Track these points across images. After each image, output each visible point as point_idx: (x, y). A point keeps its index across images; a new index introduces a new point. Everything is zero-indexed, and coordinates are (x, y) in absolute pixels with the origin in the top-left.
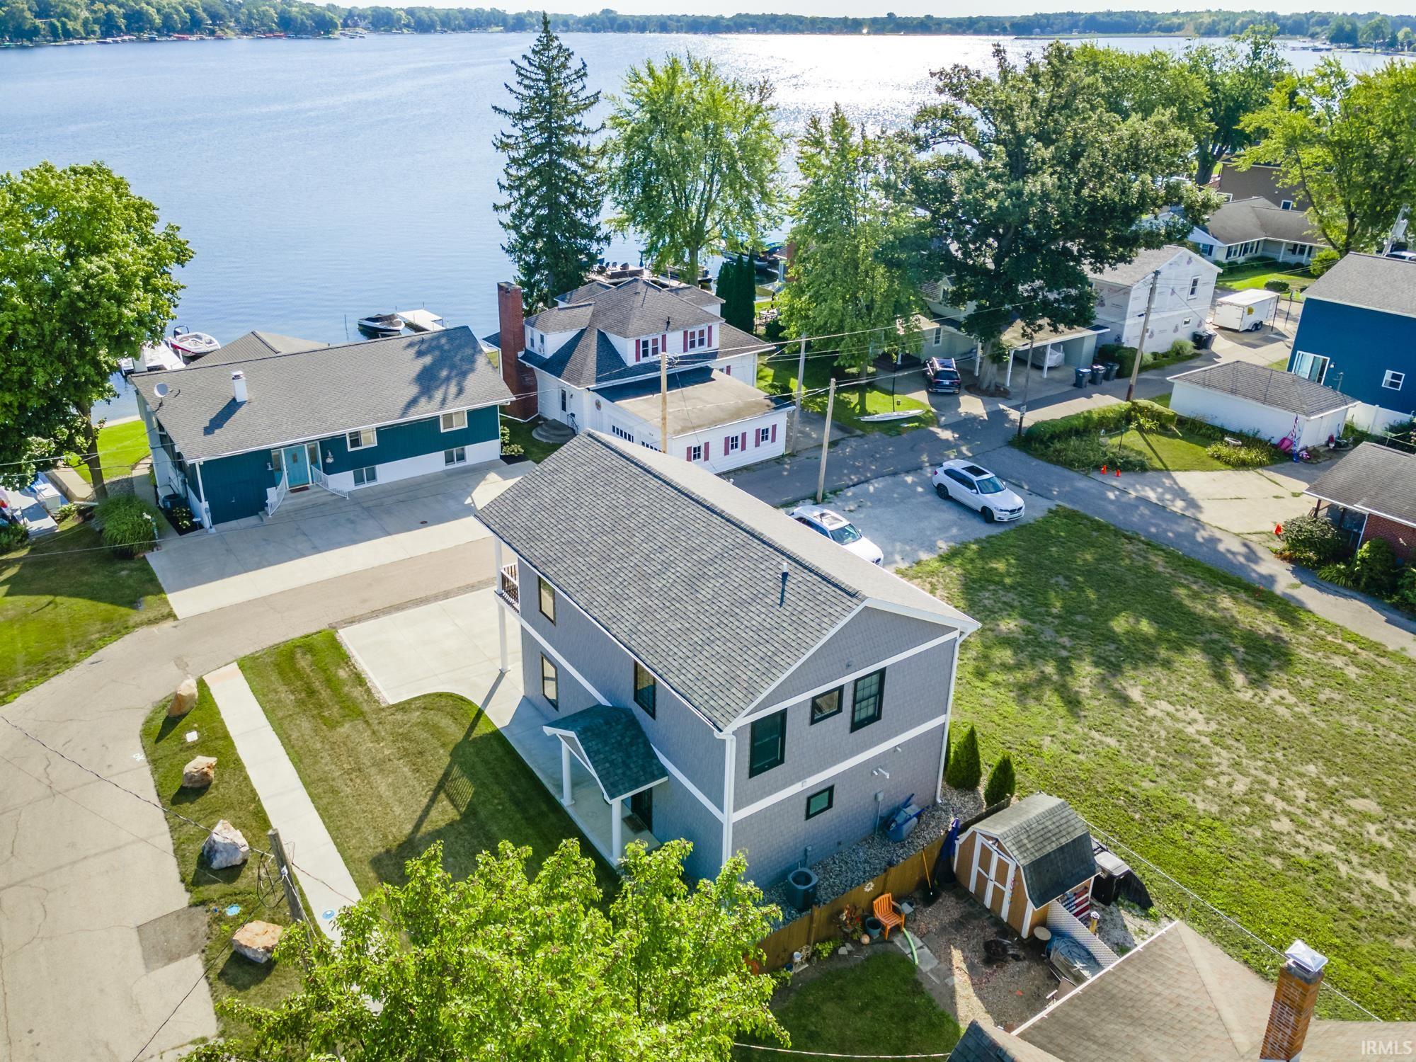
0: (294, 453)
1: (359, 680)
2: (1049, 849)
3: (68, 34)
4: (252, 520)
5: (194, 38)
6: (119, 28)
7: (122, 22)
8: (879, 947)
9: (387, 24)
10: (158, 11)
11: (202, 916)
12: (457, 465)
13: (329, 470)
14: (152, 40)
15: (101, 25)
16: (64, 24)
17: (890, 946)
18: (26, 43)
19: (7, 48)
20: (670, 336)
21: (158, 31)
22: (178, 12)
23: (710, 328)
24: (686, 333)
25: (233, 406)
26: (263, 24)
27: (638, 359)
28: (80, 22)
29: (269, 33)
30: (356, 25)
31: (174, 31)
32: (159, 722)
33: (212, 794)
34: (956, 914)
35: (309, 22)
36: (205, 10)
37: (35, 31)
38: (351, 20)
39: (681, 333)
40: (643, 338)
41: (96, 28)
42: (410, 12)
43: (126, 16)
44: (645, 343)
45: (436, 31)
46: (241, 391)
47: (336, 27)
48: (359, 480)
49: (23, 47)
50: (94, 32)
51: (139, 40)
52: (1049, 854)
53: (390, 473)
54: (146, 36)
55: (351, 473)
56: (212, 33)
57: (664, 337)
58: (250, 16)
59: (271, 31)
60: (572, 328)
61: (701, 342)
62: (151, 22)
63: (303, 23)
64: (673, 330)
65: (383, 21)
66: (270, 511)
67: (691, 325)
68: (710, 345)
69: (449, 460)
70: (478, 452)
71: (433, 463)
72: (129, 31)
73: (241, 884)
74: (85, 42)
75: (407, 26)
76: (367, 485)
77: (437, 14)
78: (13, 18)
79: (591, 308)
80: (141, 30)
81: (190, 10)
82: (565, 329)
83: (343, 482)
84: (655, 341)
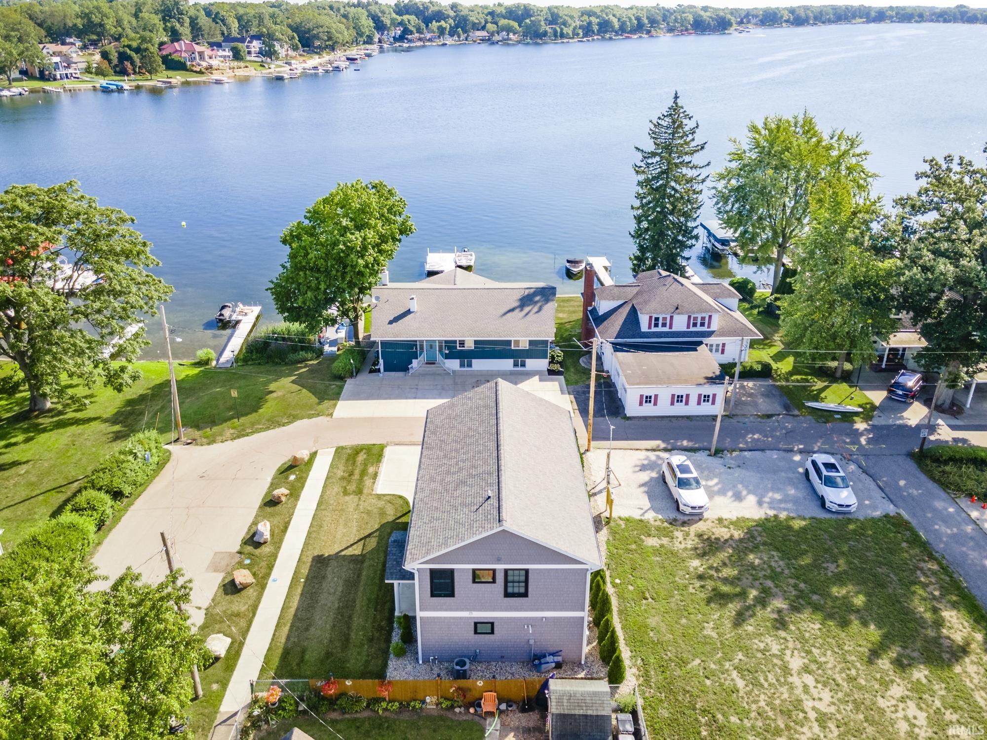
0: (431, 344)
1: (375, 475)
2: (577, 712)
3: (562, 36)
4: (401, 374)
5: (636, 37)
6: (593, 31)
7: (596, 28)
8: (477, 718)
9: (772, 20)
10: (619, 20)
11: (237, 558)
12: (520, 369)
13: (447, 357)
14: (611, 38)
15: (583, 30)
16: (562, 29)
17: (482, 721)
18: (539, 41)
19: (528, 44)
20: (676, 317)
21: (616, 32)
22: (630, 19)
23: (710, 317)
24: (689, 317)
25: (408, 312)
26: (682, 25)
27: (650, 327)
28: (571, 28)
29: (684, 31)
30: (749, 22)
31: (625, 32)
32: (286, 466)
33: (279, 507)
34: (531, 724)
35: (712, 23)
36: (648, 18)
37: (545, 34)
38: (746, 18)
39: (686, 317)
40: (654, 316)
41: (580, 32)
42: (792, 11)
43: (599, 24)
44: (657, 319)
45: (808, 24)
46: (414, 306)
47: (730, 24)
48: (462, 365)
49: (537, 44)
50: (578, 34)
51: (603, 38)
52: (575, 715)
53: (479, 365)
54: (607, 36)
55: (458, 361)
56: (648, 32)
57: (672, 317)
58: (676, 20)
59: (687, 30)
60: (619, 298)
61: (702, 324)
62: (613, 27)
63: (709, 23)
64: (679, 314)
65: (769, 19)
66: (411, 371)
67: (694, 313)
68: (709, 327)
69: (516, 365)
70: (532, 364)
71: (507, 364)
72: (599, 32)
73: (257, 552)
74: (571, 41)
75: (787, 21)
76: (466, 369)
77: (812, 12)
78: (534, 25)
79: (638, 288)
80: (606, 32)
81: (638, 19)
82: (614, 299)
83: (454, 364)
84: (665, 319)
